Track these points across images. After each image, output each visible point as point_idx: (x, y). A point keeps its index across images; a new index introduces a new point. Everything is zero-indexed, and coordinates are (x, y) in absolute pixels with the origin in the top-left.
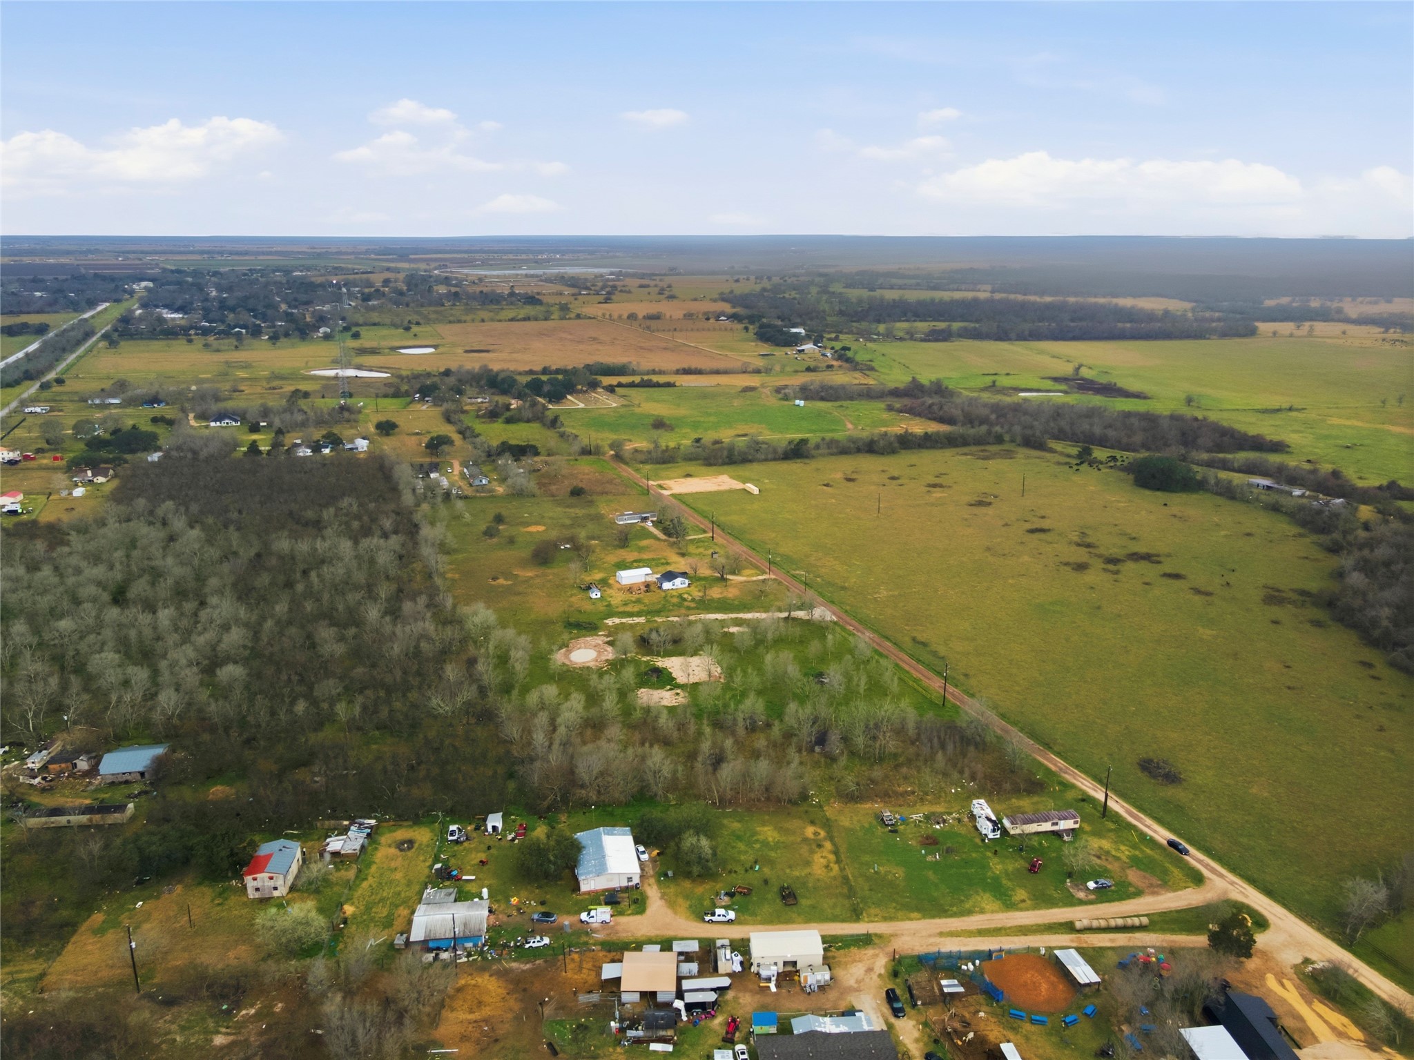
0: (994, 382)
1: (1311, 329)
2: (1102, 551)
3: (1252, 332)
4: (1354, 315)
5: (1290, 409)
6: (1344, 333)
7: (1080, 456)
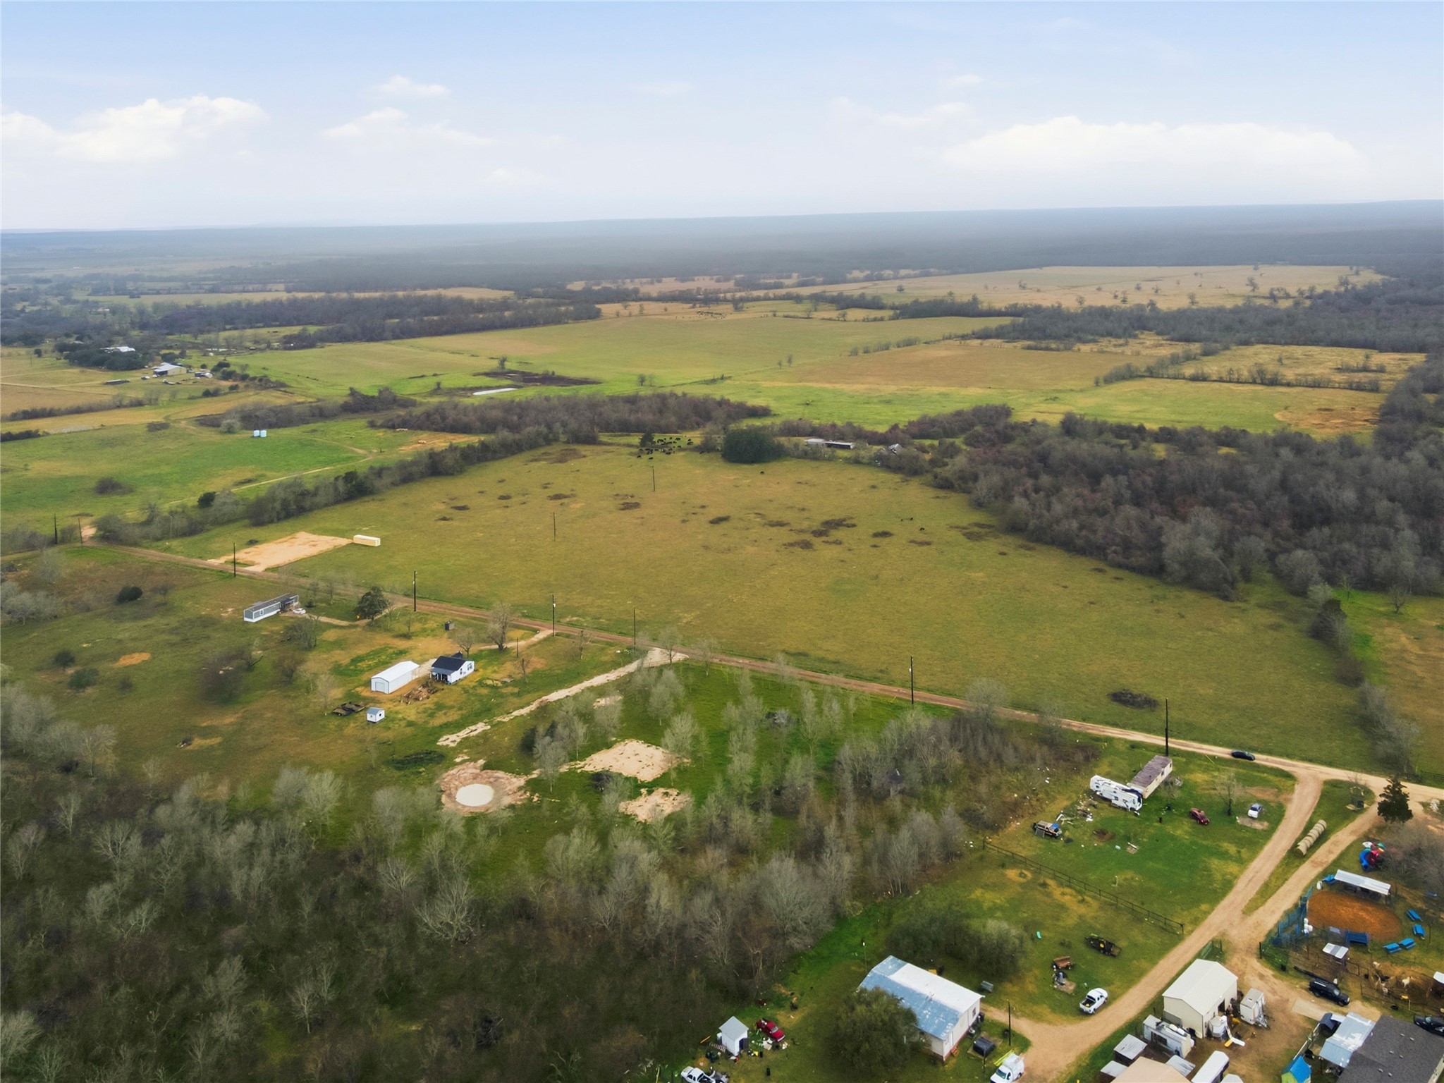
0: (439, 384)
1: (642, 309)
2: (796, 526)
3: (596, 315)
4: (655, 294)
5: (722, 378)
6: (666, 310)
7: (643, 443)
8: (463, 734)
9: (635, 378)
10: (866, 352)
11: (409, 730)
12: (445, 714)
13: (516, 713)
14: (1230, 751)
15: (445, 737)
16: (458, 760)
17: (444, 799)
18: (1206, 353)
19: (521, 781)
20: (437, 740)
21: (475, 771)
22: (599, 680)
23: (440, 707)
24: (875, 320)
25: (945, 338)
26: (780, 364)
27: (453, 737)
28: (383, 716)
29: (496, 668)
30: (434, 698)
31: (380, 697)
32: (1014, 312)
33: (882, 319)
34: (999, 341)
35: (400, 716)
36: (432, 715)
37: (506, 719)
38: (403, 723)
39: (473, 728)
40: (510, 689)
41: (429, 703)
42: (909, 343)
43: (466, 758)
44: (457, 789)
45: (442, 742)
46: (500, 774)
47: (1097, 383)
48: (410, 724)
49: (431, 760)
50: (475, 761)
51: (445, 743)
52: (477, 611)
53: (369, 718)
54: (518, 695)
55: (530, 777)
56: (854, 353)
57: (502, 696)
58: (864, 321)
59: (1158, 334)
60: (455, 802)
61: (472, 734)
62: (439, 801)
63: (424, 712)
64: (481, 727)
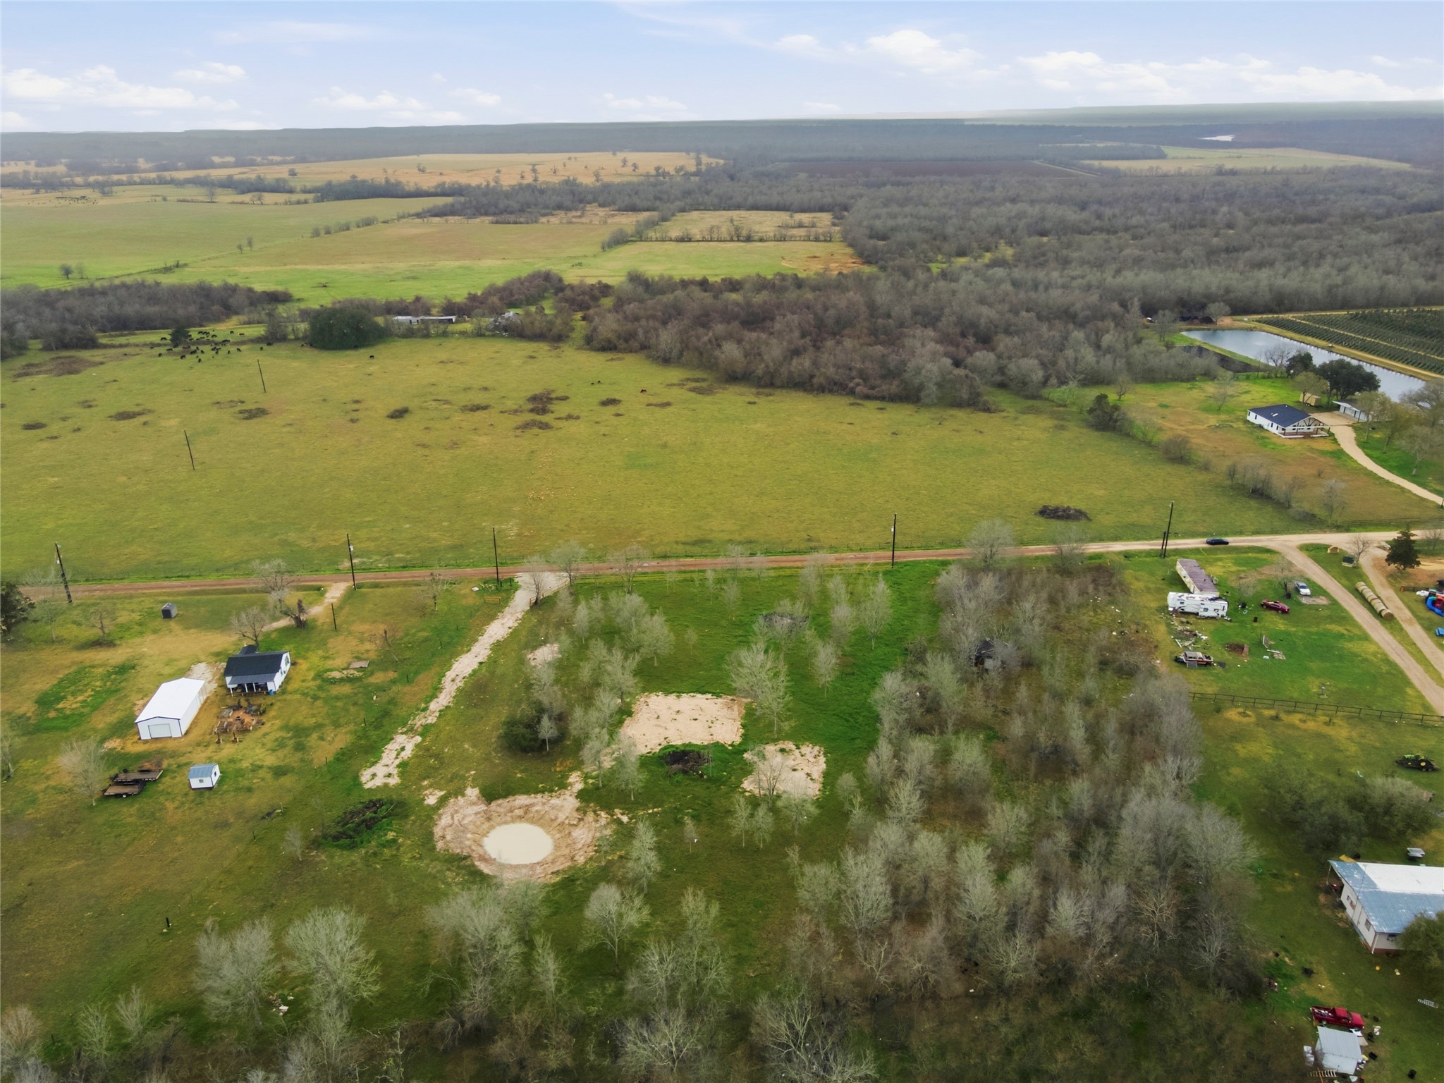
2: (502, 407)
5: (177, 266)
8: (389, 759)
9: (57, 272)
10: (328, 232)
11: (289, 782)
12: (322, 738)
13: (434, 708)
14: (1205, 540)
15: (367, 773)
16: (431, 800)
17: (482, 867)
18: (665, 219)
19: (569, 800)
20: (358, 782)
21: (476, 808)
22: (498, 630)
23: (298, 730)
24: (299, 202)
25: (400, 217)
26: (240, 247)
27: (378, 770)
28: (219, 774)
29: (320, 653)
30: (272, 721)
31: (170, 745)
32: (442, 192)
33: (306, 202)
34: (457, 218)
35: (247, 764)
36: (302, 747)
37: (432, 719)
38: (266, 774)
39: (394, 746)
40: (382, 677)
41: (272, 730)
42: (368, 223)
43: (440, 793)
44: (480, 845)
46: (523, 800)
47: (603, 248)
48: (279, 771)
49: (388, 815)
50: (460, 793)
51: (378, 783)
52: (184, 581)
53: (195, 783)
55: (575, 790)
56: (316, 233)
57: (381, 689)
58: (286, 203)
59: (602, 205)
60: (505, 865)
61: (404, 756)
62: (478, 873)
63: (283, 746)
64: (405, 741)
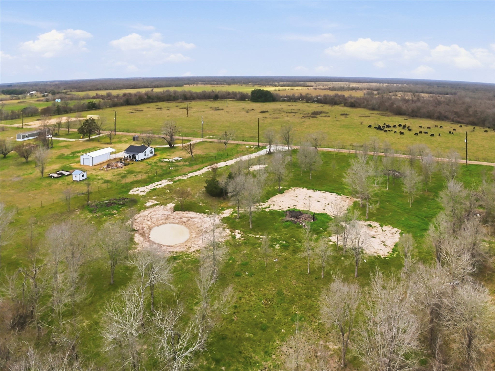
3: (182, 86)
4: (200, 83)
8: (151, 186)
11: (105, 186)
12: (135, 176)
13: (191, 175)
15: (135, 189)
16: (148, 204)
17: (137, 238)
19: (217, 219)
20: (129, 190)
21: (166, 213)
22: (244, 158)
23: (130, 172)
27: (143, 189)
29: (168, 154)
30: (127, 168)
31: (86, 168)
35: (99, 177)
36: (124, 177)
37: (185, 178)
38: (101, 181)
39: (159, 183)
40: (182, 163)
41: (124, 170)
43: (156, 202)
44: (150, 228)
45: (133, 192)
46: (191, 214)
48: (107, 182)
49: (123, 205)
50: (165, 204)
51: (136, 193)
54: (190, 165)
55: (223, 216)
57: (177, 166)
60: (149, 241)
61: (158, 187)
62: (132, 239)
63: (118, 175)
64: (165, 183)
